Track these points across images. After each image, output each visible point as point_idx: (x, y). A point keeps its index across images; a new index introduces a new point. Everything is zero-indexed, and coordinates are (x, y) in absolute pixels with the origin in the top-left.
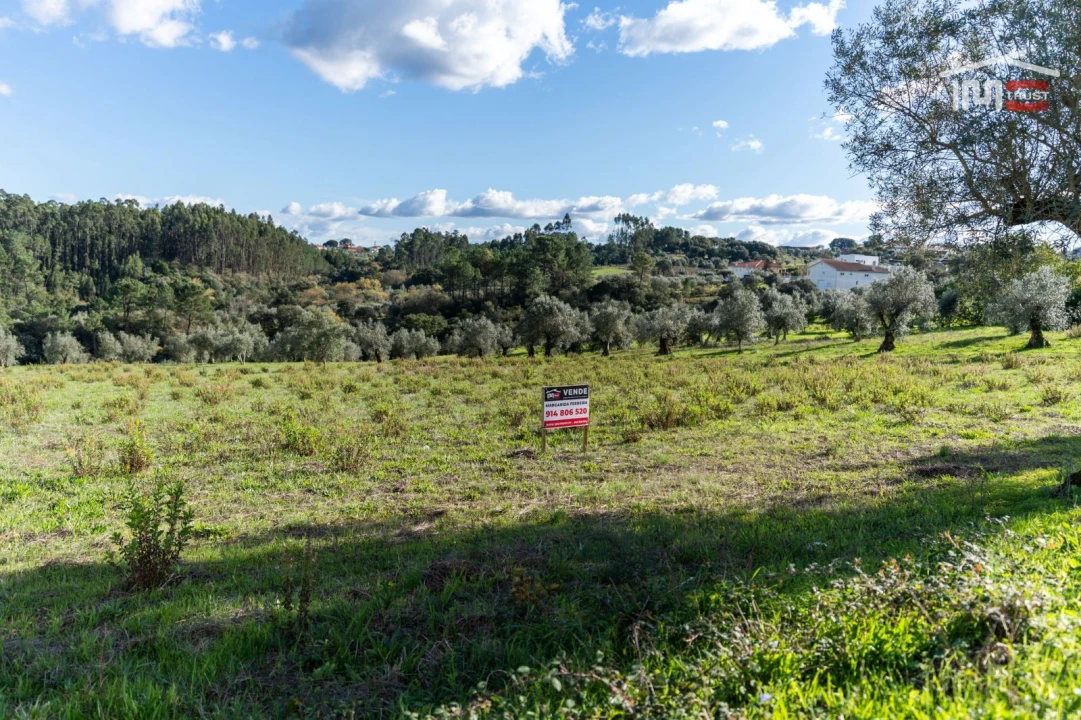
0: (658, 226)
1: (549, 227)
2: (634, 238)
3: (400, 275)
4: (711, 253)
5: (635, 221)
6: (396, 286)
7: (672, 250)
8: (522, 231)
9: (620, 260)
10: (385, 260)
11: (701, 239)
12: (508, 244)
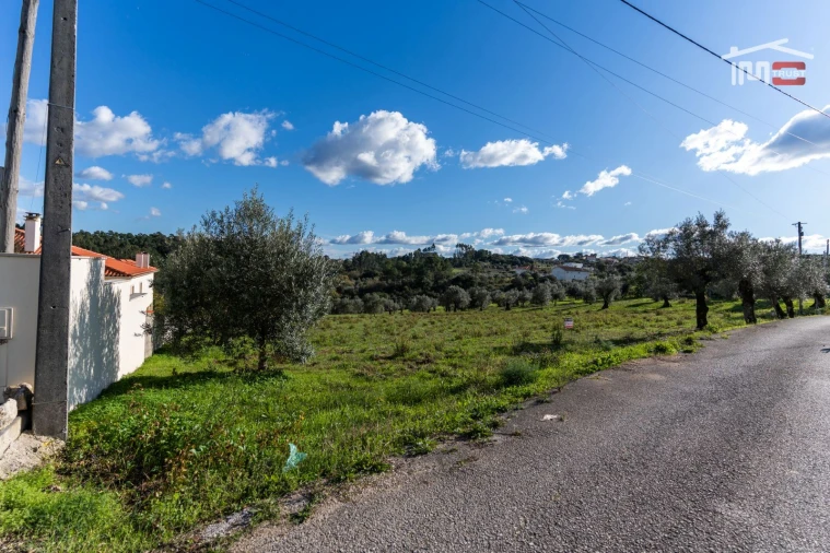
0: (477, 249)
1: (425, 250)
2: (465, 255)
3: (357, 273)
4: (502, 262)
5: (466, 247)
6: (356, 279)
7: (483, 260)
8: (413, 251)
9: (459, 265)
10: (347, 267)
11: (497, 255)
12: (406, 258)
